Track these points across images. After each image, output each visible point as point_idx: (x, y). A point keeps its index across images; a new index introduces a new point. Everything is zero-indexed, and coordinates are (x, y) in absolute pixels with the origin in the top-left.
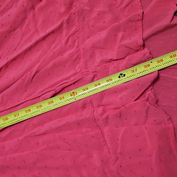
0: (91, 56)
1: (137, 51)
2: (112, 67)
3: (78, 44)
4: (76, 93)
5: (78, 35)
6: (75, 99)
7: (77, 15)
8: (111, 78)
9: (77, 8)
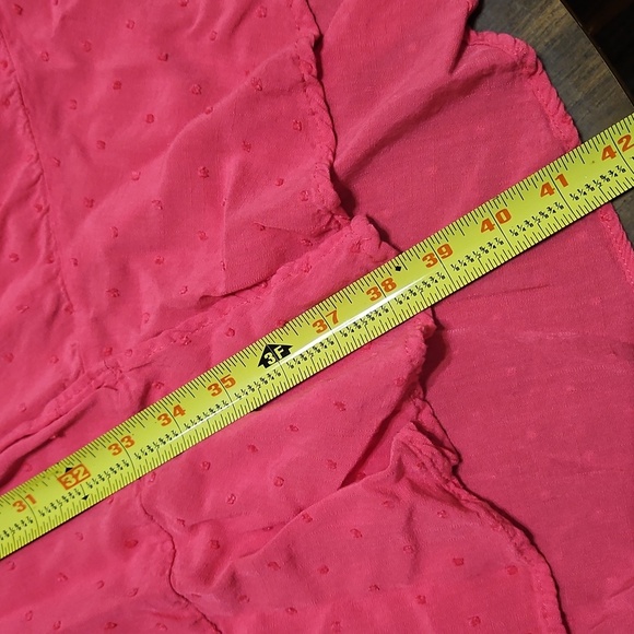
0: (115, 293)
1: (321, 234)
2: (221, 330)
3: (48, 244)
4: (82, 469)
5: (41, 202)
6: (85, 498)
7: (18, 104)
8: (226, 373)
9: (11, 72)
